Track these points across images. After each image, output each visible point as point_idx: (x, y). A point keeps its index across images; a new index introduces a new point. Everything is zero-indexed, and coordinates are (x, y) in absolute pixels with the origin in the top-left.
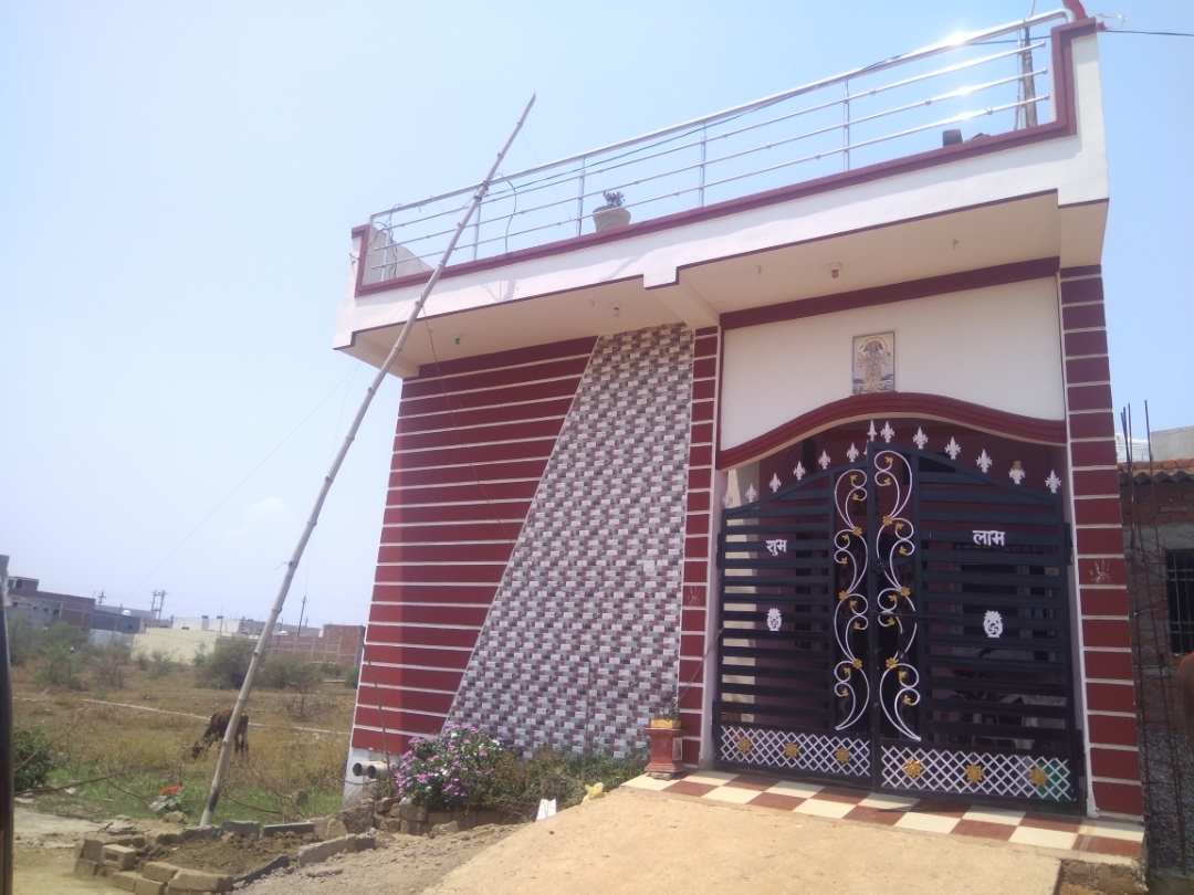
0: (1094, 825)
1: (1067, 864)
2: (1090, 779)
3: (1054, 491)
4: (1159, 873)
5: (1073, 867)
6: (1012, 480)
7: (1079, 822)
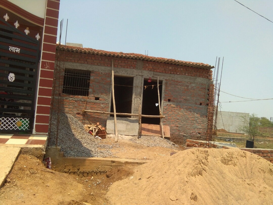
0: (34, 136)
1: (23, 149)
2: (35, 123)
3: (38, 39)
4: (50, 147)
5: (24, 149)
6: (25, 33)
7: (30, 136)
